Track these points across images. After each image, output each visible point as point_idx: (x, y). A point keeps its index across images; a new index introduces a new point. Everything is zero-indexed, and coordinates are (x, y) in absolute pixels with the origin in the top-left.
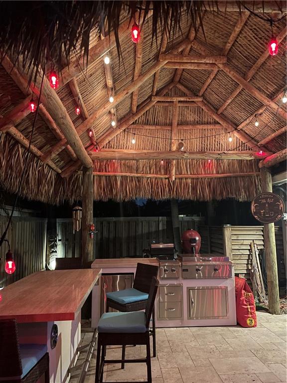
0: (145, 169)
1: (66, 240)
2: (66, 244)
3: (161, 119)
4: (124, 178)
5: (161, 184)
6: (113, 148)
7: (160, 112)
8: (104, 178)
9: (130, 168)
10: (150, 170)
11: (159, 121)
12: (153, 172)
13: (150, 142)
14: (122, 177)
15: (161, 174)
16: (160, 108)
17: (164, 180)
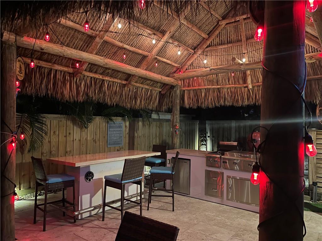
0: (224, 81)
1: (213, 137)
2: (213, 140)
3: (233, 37)
4: (208, 90)
5: (241, 93)
6: (196, 68)
7: (231, 31)
8: (192, 91)
9: (211, 82)
10: (229, 81)
11: (231, 39)
12: (232, 83)
13: (226, 58)
14: (206, 89)
15: (239, 84)
16: (230, 28)
17: (243, 89)
